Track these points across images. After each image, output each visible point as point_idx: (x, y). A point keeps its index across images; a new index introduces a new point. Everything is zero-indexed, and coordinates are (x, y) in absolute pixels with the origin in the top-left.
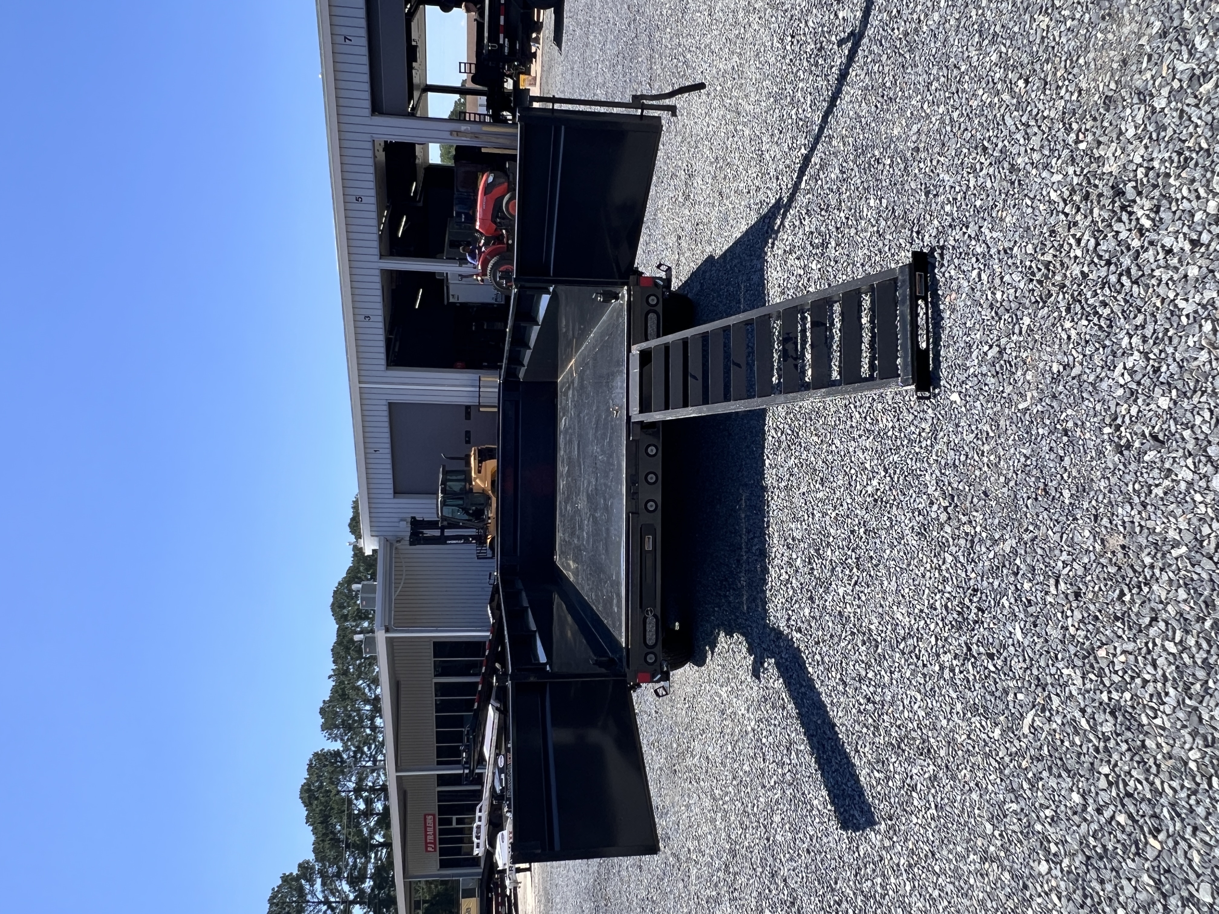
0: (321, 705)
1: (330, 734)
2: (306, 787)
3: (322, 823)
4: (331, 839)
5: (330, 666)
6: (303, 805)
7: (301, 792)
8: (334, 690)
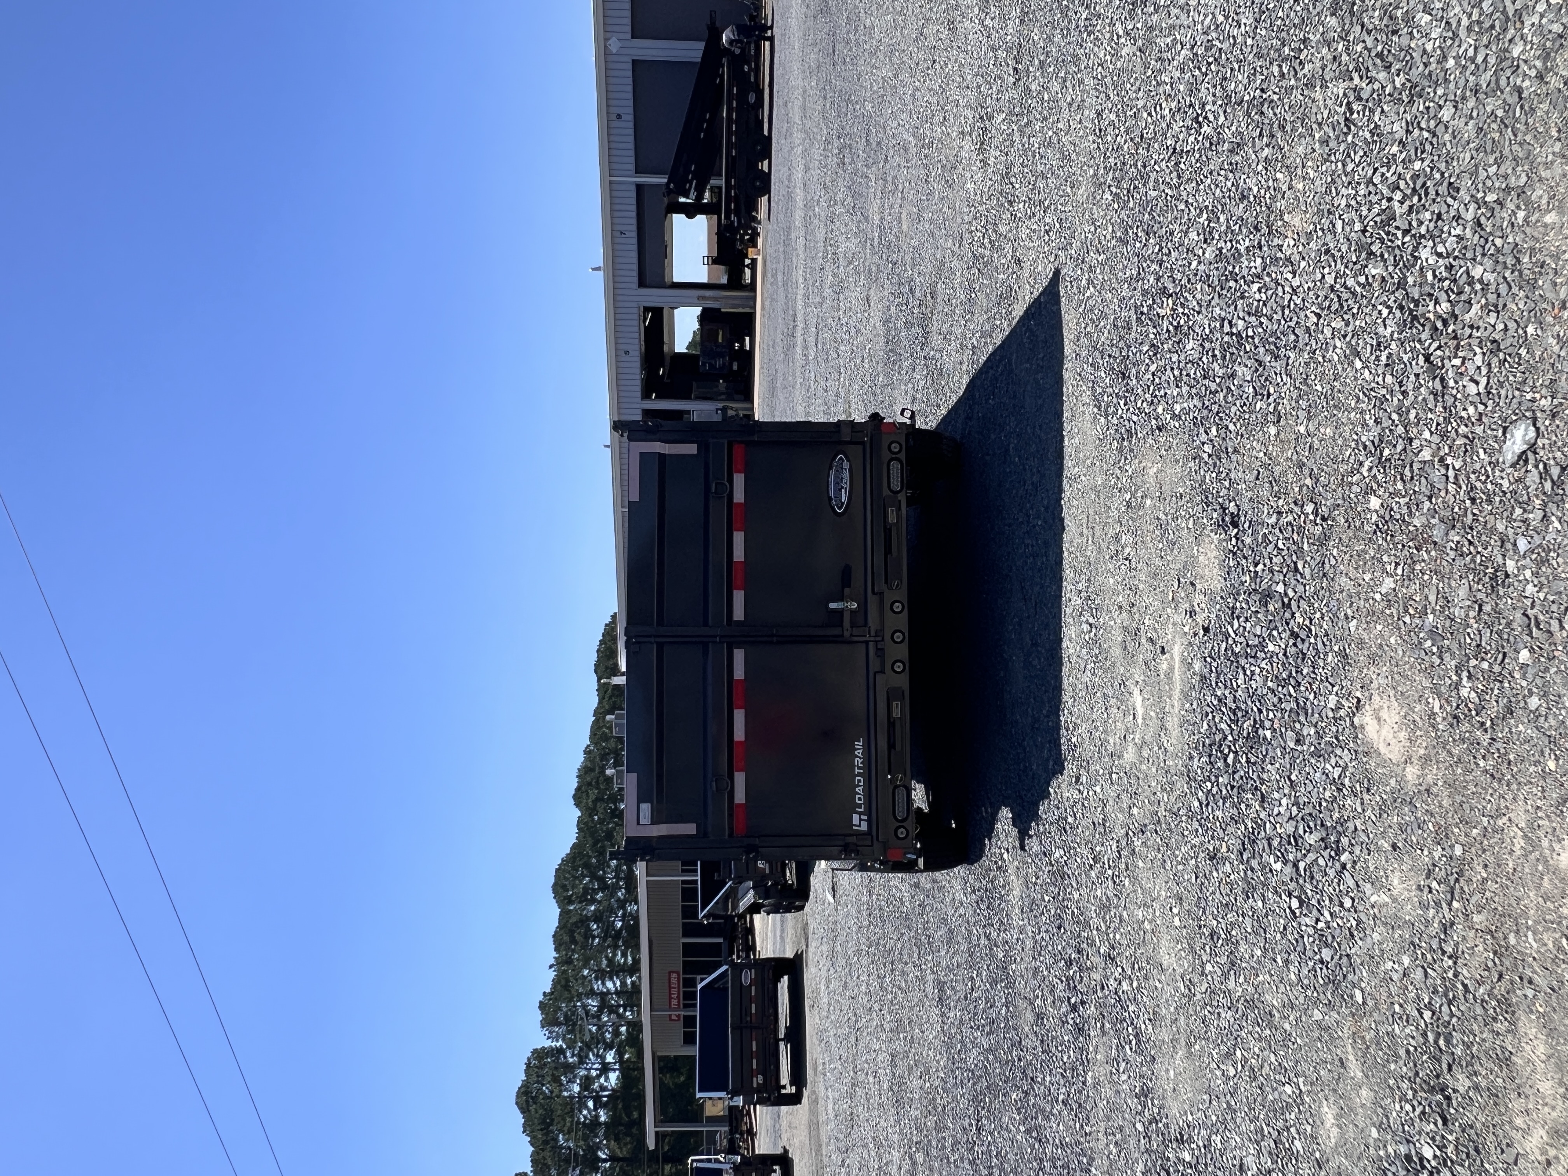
0: (541, 998)
1: (550, 1032)
2: (523, 1090)
3: (542, 1130)
4: (552, 1147)
5: (550, 955)
6: (518, 1112)
7: (518, 1097)
8: (556, 982)
